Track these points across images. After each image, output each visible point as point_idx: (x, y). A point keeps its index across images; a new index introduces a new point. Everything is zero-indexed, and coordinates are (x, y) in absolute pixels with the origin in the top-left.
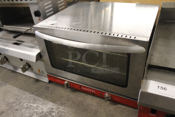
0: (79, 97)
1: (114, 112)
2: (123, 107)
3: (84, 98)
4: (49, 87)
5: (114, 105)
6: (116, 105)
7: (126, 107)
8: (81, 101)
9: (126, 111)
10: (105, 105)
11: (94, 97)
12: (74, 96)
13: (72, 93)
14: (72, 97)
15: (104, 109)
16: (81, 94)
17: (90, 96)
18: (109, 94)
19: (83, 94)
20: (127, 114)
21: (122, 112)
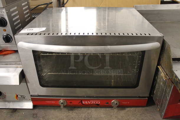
0: (82, 114)
1: (127, 117)
2: (132, 109)
3: (88, 113)
4: (36, 114)
5: (123, 110)
6: (124, 109)
7: (134, 108)
8: (86, 118)
9: (137, 112)
10: (115, 113)
11: (98, 109)
12: (75, 114)
13: (70, 112)
14: (73, 116)
15: (116, 117)
16: (82, 110)
17: (93, 109)
18: (117, 100)
19: (84, 110)
20: (140, 115)
21: (134, 114)
